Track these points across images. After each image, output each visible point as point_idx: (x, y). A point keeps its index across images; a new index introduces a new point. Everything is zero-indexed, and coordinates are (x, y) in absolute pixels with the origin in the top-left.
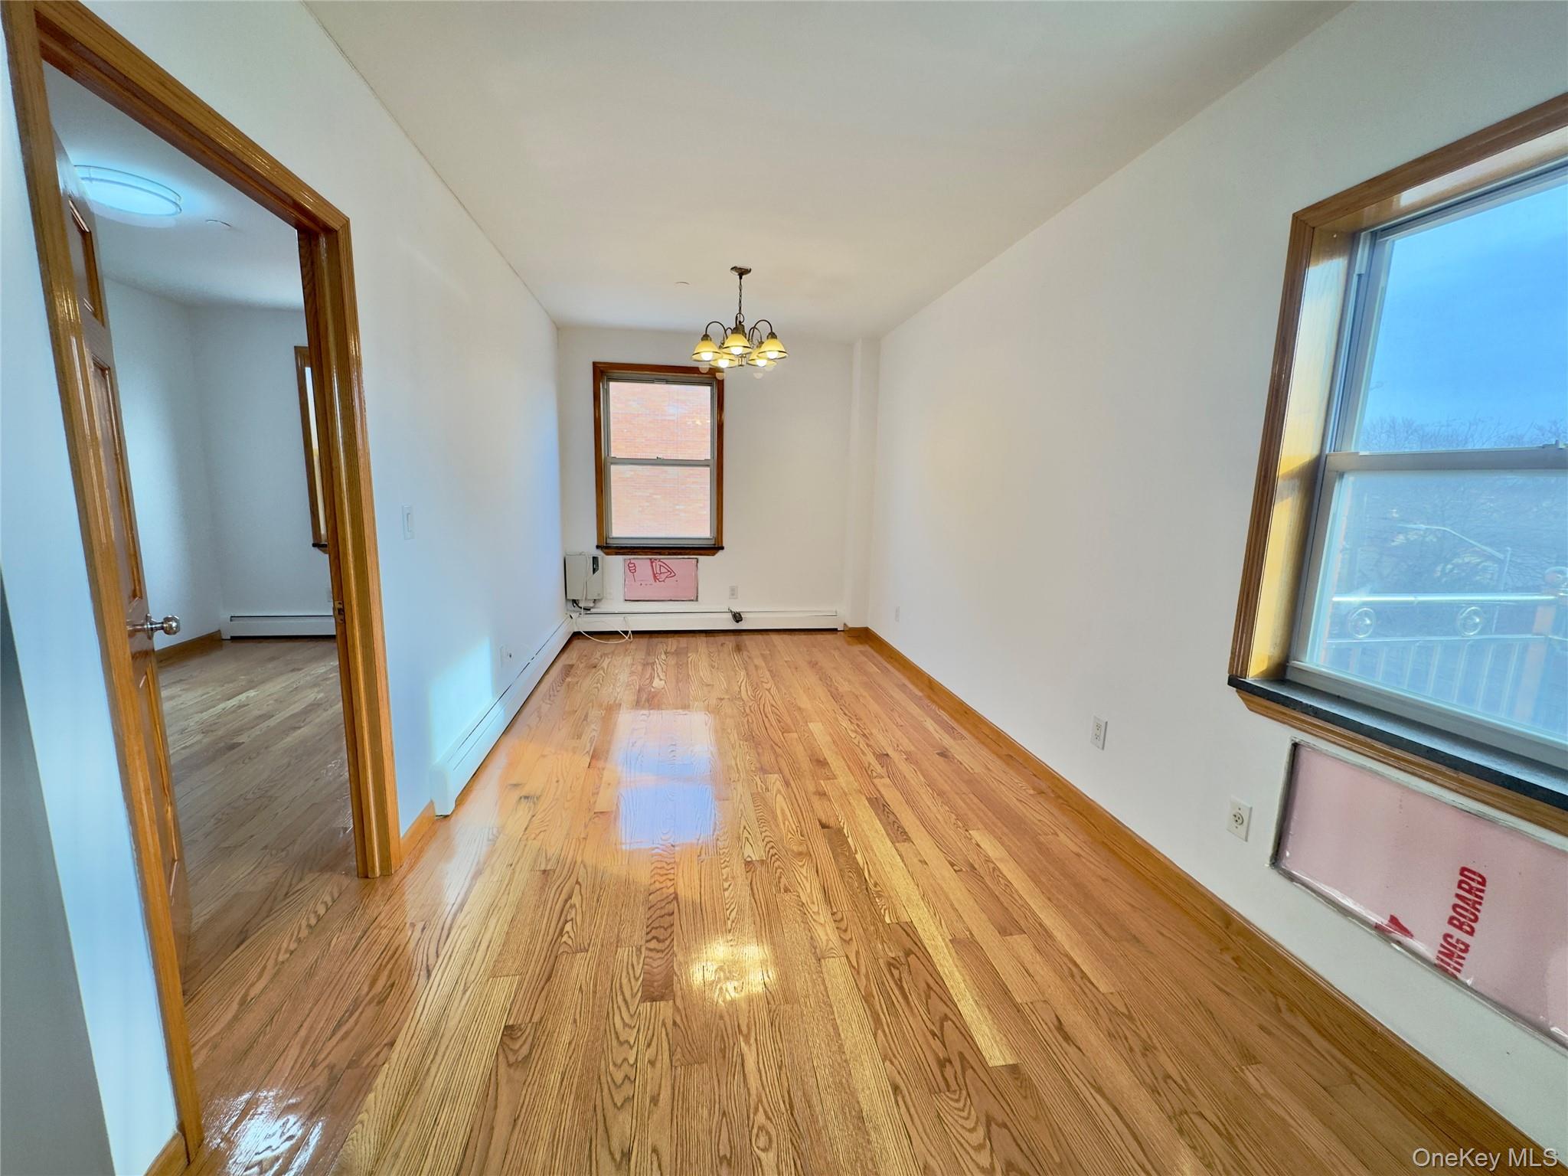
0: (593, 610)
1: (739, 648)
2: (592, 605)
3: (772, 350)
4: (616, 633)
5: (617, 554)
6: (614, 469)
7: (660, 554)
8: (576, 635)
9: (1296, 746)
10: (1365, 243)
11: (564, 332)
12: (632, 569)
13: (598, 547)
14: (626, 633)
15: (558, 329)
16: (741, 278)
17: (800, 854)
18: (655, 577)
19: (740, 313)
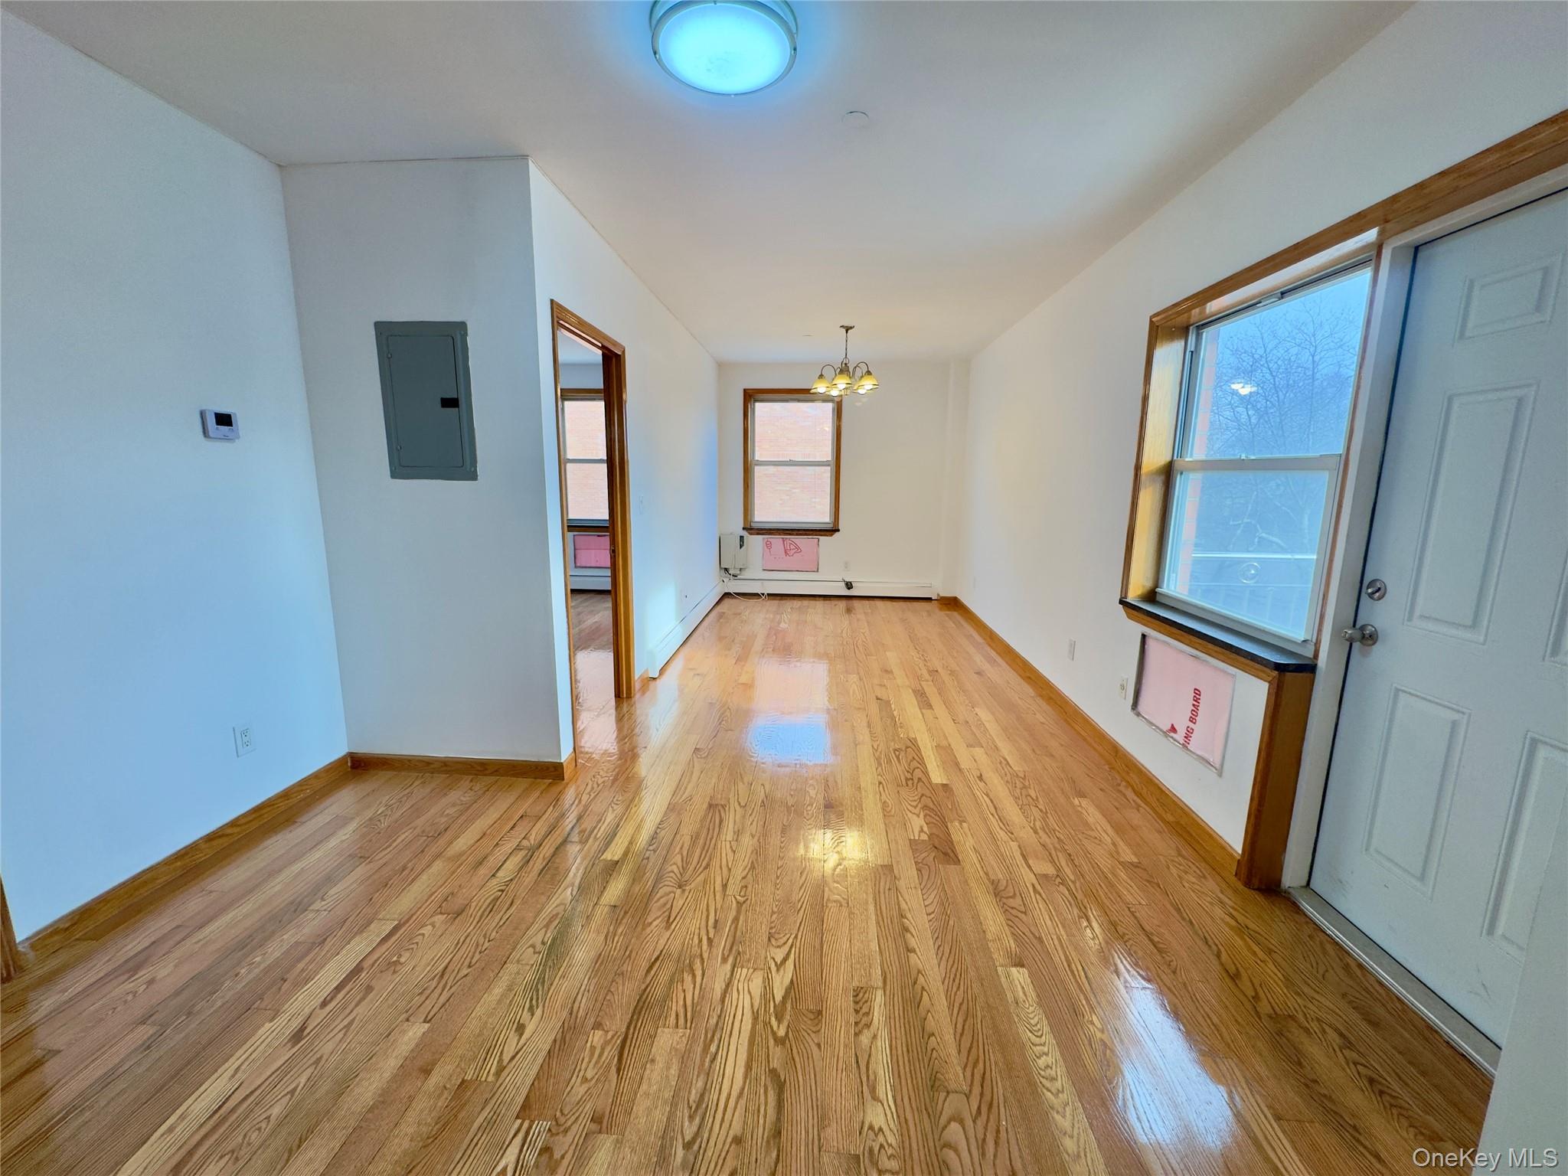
0: (739, 577)
1: (849, 611)
2: (739, 572)
3: (867, 385)
4: (757, 595)
5: (758, 534)
6: (757, 469)
7: (790, 534)
8: (727, 595)
9: (1144, 636)
10: (1192, 333)
11: (723, 368)
12: (769, 545)
13: (744, 529)
14: (763, 594)
15: (719, 365)
16: (847, 332)
17: (859, 709)
18: (786, 552)
19: (846, 357)
